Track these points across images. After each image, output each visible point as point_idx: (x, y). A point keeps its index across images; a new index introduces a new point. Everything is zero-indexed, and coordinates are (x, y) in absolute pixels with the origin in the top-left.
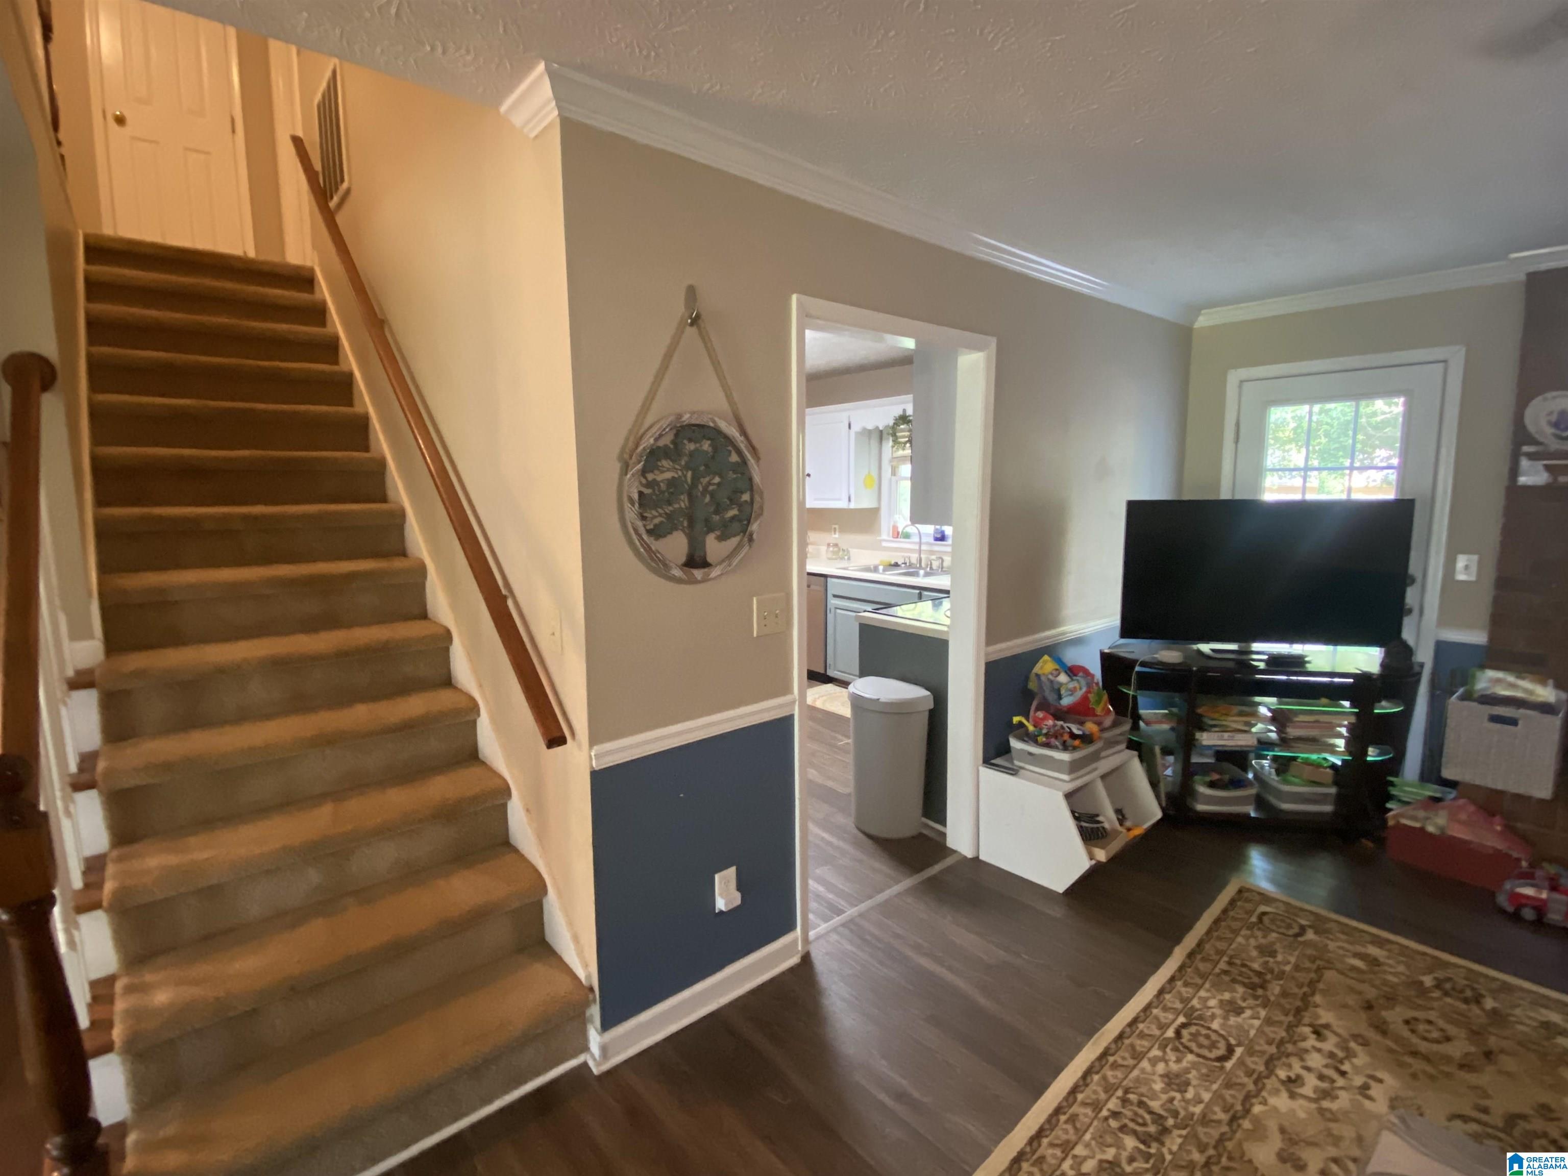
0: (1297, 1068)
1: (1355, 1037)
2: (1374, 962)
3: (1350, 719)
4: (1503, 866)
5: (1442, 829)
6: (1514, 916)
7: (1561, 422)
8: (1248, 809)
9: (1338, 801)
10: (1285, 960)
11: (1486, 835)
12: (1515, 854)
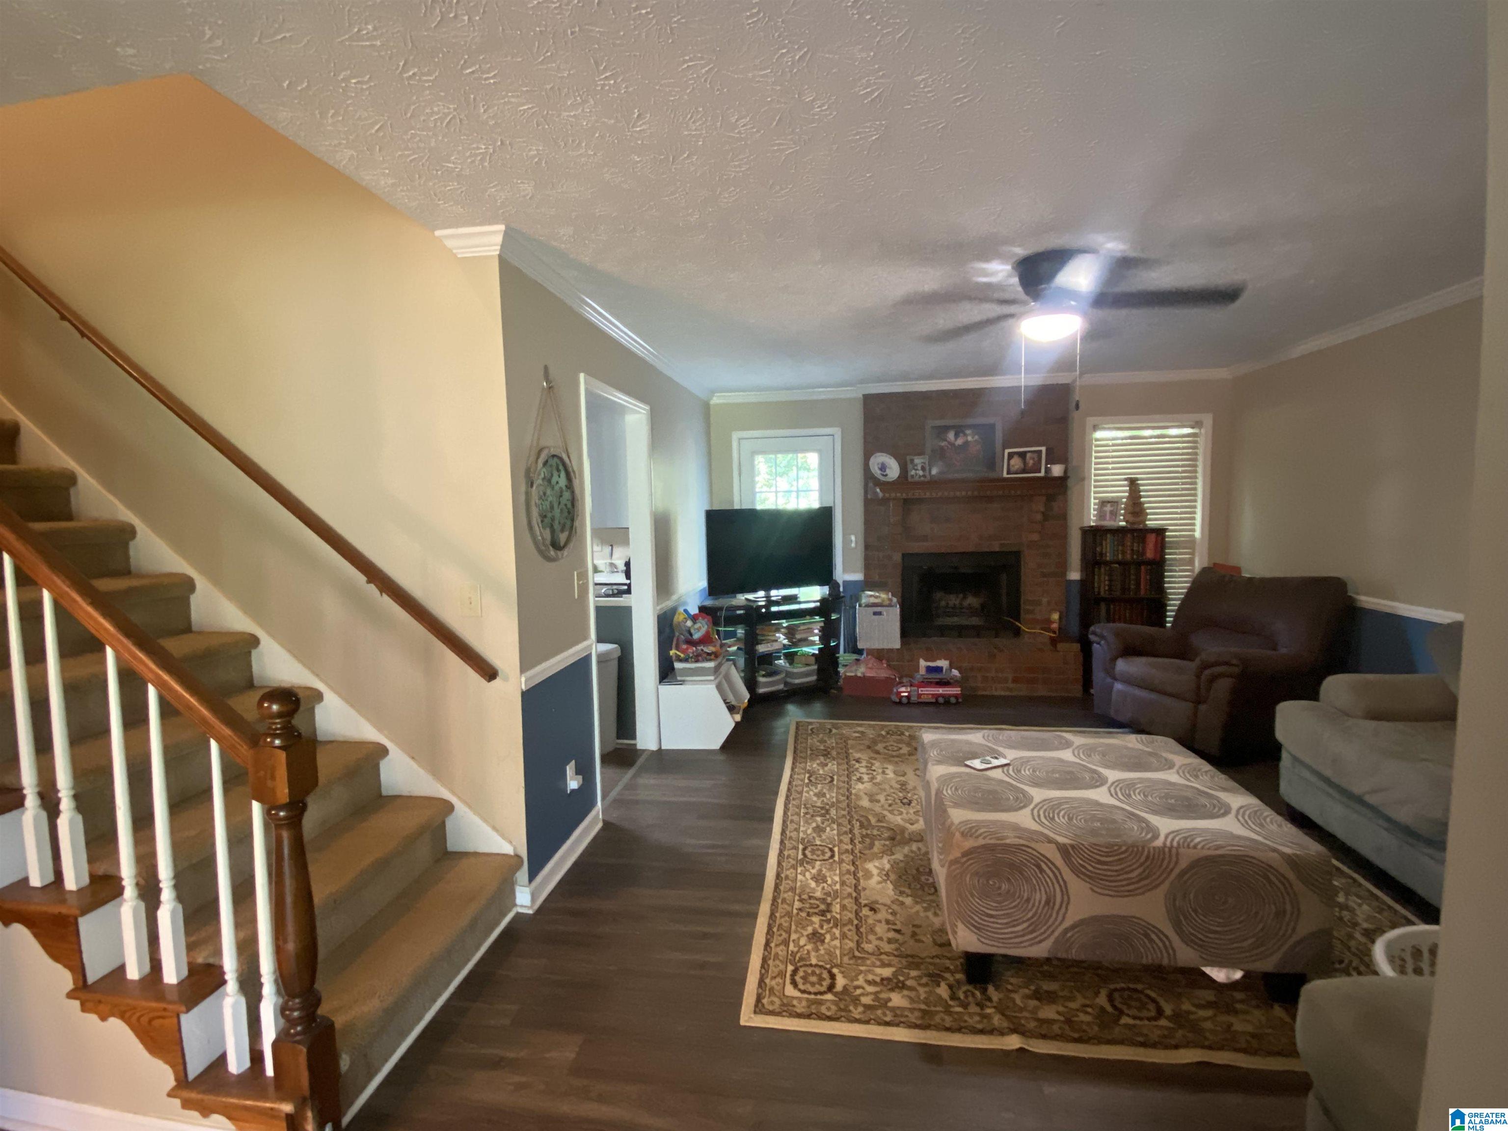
0: (858, 775)
1: (871, 758)
2: (862, 733)
3: (822, 624)
4: (889, 683)
5: (863, 673)
6: (900, 703)
7: (883, 468)
8: (781, 687)
9: (820, 671)
10: (831, 742)
11: (881, 672)
12: (893, 677)
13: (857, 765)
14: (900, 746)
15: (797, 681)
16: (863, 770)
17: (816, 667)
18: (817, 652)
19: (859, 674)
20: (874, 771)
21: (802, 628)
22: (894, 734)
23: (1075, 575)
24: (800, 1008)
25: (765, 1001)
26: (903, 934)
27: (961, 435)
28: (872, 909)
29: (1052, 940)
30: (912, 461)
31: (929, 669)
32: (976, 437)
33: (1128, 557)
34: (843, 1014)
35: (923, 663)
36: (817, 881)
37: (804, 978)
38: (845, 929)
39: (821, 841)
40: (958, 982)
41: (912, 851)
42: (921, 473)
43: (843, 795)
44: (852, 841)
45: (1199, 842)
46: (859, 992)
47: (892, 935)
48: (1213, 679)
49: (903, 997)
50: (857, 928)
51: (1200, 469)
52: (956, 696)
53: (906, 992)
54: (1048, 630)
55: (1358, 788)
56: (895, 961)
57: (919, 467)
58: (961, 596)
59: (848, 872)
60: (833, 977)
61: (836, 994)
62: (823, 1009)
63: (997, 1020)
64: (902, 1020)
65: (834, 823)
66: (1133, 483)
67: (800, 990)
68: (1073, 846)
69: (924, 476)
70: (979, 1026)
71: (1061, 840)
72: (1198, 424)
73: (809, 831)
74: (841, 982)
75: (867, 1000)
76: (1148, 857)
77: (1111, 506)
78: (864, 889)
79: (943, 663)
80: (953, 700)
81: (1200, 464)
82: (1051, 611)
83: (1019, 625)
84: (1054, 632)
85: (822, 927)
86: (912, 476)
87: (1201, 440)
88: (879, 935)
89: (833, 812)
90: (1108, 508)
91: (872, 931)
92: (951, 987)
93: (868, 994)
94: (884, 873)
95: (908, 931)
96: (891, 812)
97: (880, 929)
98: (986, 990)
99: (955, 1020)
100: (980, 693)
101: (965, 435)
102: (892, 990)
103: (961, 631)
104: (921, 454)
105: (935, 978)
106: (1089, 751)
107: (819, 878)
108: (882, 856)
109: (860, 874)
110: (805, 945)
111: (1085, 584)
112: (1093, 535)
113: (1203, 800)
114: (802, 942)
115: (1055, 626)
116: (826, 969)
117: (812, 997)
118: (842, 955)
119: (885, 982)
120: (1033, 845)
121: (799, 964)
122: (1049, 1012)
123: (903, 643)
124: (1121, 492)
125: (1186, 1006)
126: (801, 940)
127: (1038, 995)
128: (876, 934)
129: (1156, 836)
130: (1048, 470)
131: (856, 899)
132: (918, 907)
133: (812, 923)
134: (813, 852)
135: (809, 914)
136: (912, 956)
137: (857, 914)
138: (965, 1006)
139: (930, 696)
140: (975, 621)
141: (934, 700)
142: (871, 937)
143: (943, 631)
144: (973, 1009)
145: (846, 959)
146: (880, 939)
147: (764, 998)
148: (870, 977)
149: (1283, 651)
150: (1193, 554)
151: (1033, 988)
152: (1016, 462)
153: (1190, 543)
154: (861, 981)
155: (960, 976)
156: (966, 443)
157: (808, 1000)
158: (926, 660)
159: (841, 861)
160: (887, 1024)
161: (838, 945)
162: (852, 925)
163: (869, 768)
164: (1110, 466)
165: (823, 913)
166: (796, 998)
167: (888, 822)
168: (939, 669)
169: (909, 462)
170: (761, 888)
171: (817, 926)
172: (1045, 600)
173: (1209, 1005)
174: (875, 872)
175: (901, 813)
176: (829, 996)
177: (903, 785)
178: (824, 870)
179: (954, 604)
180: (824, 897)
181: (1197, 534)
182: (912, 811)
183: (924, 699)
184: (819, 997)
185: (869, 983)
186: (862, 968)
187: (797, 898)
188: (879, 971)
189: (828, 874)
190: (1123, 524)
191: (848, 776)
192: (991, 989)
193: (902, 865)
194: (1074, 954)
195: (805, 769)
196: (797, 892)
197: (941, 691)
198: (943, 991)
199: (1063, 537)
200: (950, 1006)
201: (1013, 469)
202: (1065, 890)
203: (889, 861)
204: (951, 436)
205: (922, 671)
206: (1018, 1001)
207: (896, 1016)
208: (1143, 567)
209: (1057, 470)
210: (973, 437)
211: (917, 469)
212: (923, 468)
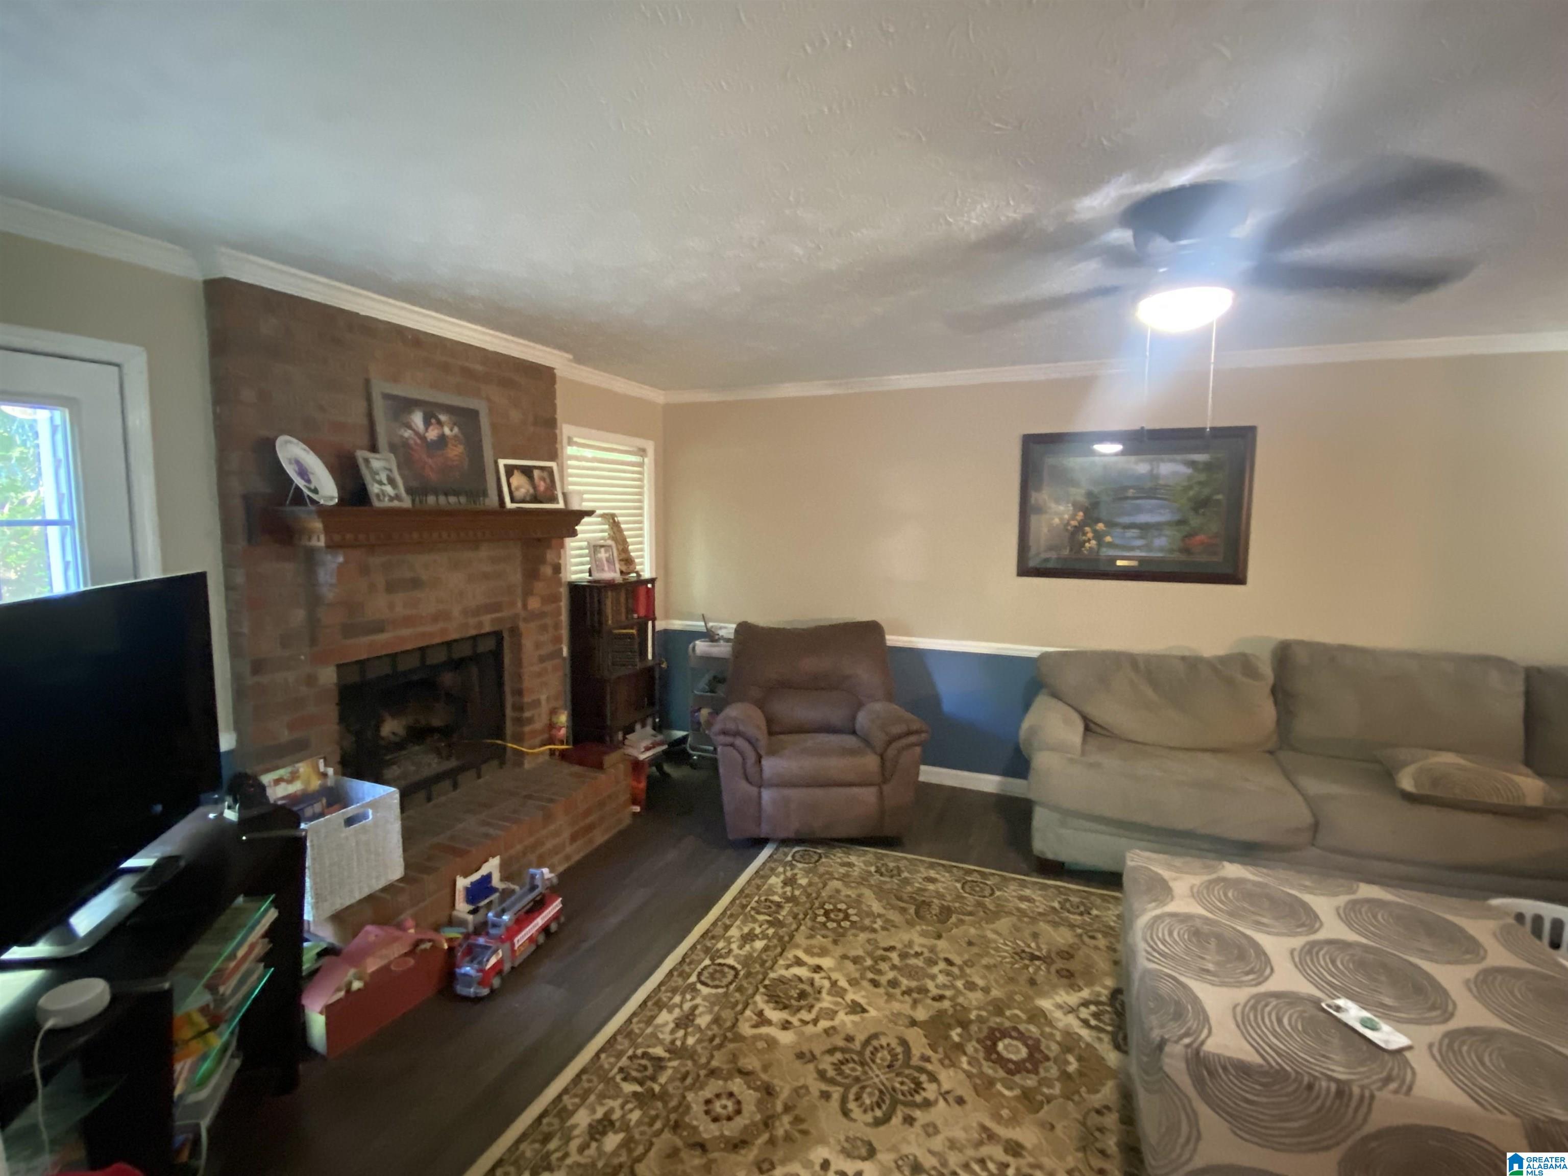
6: (490, 995)
27: (434, 421)
30: (367, 461)
31: (474, 891)
32: (456, 430)
35: (460, 884)
51: (646, 506)
52: (556, 917)
54: (558, 741)
66: (613, 521)
72: (642, 452)
77: (606, 552)
79: (493, 866)
80: (554, 927)
81: (646, 498)
82: (553, 711)
83: (507, 744)
84: (563, 743)
87: (645, 472)
90: (603, 555)
101: (439, 423)
103: (429, 790)
112: (590, 594)
115: (563, 732)
139: (528, 944)
140: (432, 762)
152: (518, 480)
158: (466, 873)
168: (487, 881)
183: (520, 956)
190: (619, 574)
197: (539, 922)
199: (558, 598)
205: (461, 901)
210: (451, 430)
211: (380, 483)
212: (391, 481)
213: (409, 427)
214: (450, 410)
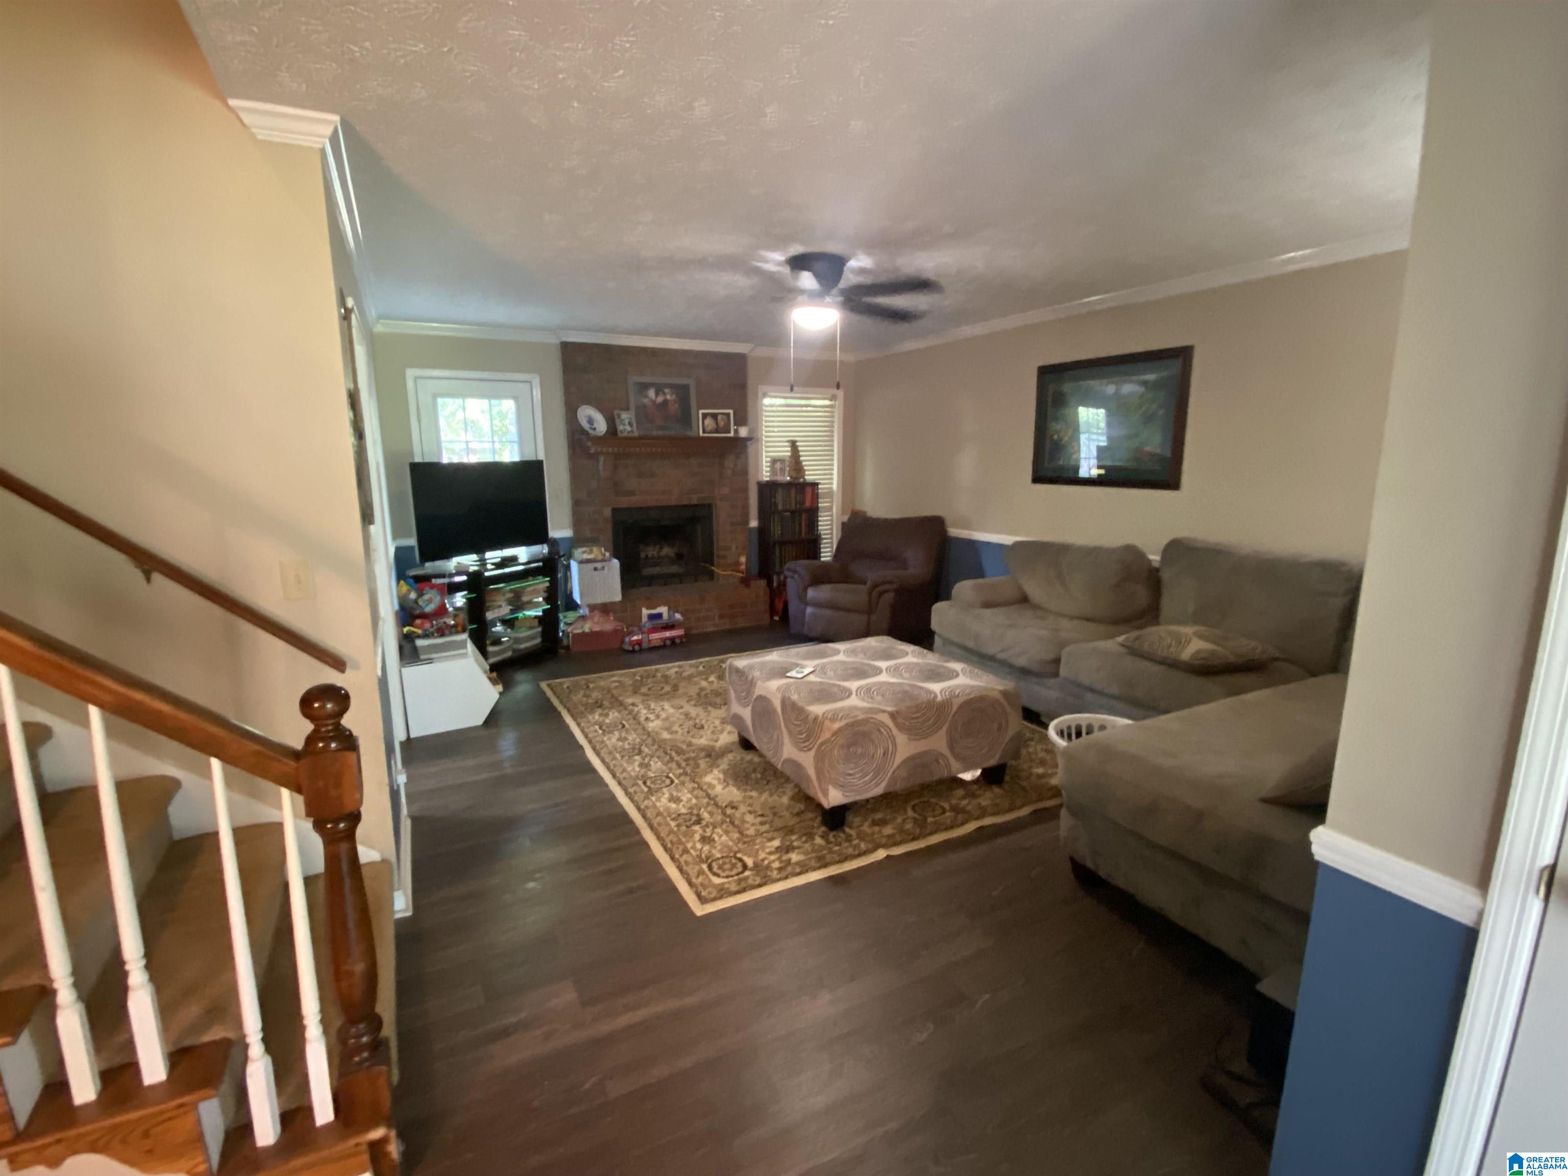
0: (643, 716)
1: (644, 700)
2: (619, 682)
3: (547, 584)
4: (618, 635)
5: (590, 629)
6: (633, 651)
7: (590, 421)
8: (509, 654)
9: (544, 634)
10: (595, 695)
11: (607, 625)
12: (620, 628)
13: (636, 709)
14: (662, 685)
15: (522, 646)
16: (644, 711)
17: (540, 629)
18: (541, 614)
19: (587, 630)
20: (654, 709)
21: (529, 589)
22: (648, 677)
23: (754, 523)
24: (734, 888)
25: (703, 894)
26: (767, 816)
27: (661, 393)
28: (733, 808)
29: (886, 780)
30: (619, 416)
31: (652, 617)
32: (674, 396)
33: (793, 507)
34: (766, 879)
35: (645, 612)
36: (675, 802)
37: (720, 867)
38: (724, 826)
39: (654, 773)
40: (824, 832)
41: (730, 760)
42: (628, 428)
43: (644, 734)
44: (679, 766)
45: (959, 693)
46: (766, 862)
47: (759, 819)
48: (880, 595)
49: (798, 854)
50: (732, 823)
51: (836, 434)
52: (680, 637)
53: (797, 851)
54: (738, 571)
55: (992, 650)
56: (776, 834)
57: (627, 422)
58: (658, 547)
59: (694, 789)
60: (740, 860)
61: (751, 869)
62: (750, 881)
63: (863, 846)
64: (807, 867)
65: (653, 757)
66: (793, 444)
67: (723, 877)
68: (897, 712)
69: (632, 431)
70: (857, 852)
71: (890, 709)
72: (833, 398)
73: (637, 769)
74: (750, 862)
75: (776, 865)
76: (937, 708)
77: (781, 464)
78: (716, 796)
79: (663, 610)
80: (678, 641)
81: (836, 429)
82: (740, 555)
83: (713, 568)
84: (743, 573)
85: (705, 831)
86: (621, 432)
87: (836, 410)
88: (751, 822)
89: (646, 750)
90: (778, 465)
91: (744, 822)
92: (822, 837)
93: (773, 861)
94: (722, 781)
95: (769, 813)
96: (693, 737)
97: (749, 818)
98: (844, 832)
99: (839, 855)
100: (694, 631)
101: (664, 393)
102: (787, 852)
103: (665, 580)
104: (627, 409)
105: (810, 836)
106: (854, 652)
107: (677, 800)
108: (712, 771)
109: (705, 787)
110: (702, 848)
111: (762, 531)
112: (768, 489)
113: (942, 670)
114: (699, 846)
115: (743, 567)
116: (731, 857)
117: (736, 878)
118: (736, 845)
119: (779, 850)
120: (875, 716)
121: (709, 861)
122: (888, 830)
123: (623, 594)
124: (785, 452)
125: (954, 802)
126: (695, 845)
127: (874, 823)
128: (748, 822)
129: (936, 696)
130: (736, 431)
131: (716, 805)
132: (765, 796)
133: (696, 832)
134: (653, 783)
135: (687, 827)
136: (784, 827)
137: (724, 814)
138: (840, 845)
139: (659, 641)
140: (675, 569)
141: (662, 644)
142: (746, 825)
143: (651, 581)
144: (846, 844)
145: (740, 845)
146: (753, 825)
147: (701, 892)
148: (767, 850)
149: (911, 571)
150: (832, 502)
151: (870, 819)
152: (709, 422)
153: (830, 494)
154: (762, 855)
155: (823, 829)
156: (666, 402)
157: (735, 881)
158: (648, 608)
159: (683, 783)
160: (799, 874)
161: (727, 838)
162: (727, 822)
163: (648, 708)
164: (776, 429)
165: (699, 821)
166: (725, 883)
167: (696, 745)
168: (659, 616)
169: (616, 417)
170: (631, 822)
171: (701, 832)
172: (734, 547)
173: (964, 797)
174: (715, 782)
175: (701, 737)
176: (747, 873)
177: (687, 715)
178: (675, 794)
179: (653, 555)
180: (689, 811)
181: (835, 487)
182: (709, 732)
183: (655, 643)
184: (741, 876)
185: (770, 853)
186: (757, 847)
187: (668, 819)
188: (769, 844)
189: (680, 794)
190: (788, 478)
191: (634, 718)
192: (847, 830)
193: (730, 772)
194: (899, 786)
195: (589, 722)
196: (665, 814)
197: (668, 634)
198: (818, 840)
199: (745, 490)
200: (830, 848)
201: (708, 429)
202: (895, 744)
203: (719, 771)
204: (652, 393)
205: (645, 619)
206: (869, 831)
207: (801, 866)
208: (804, 516)
209: (743, 432)
210: (671, 396)
211: (624, 425)
212: (630, 424)
213: (646, 396)
214: (671, 386)
